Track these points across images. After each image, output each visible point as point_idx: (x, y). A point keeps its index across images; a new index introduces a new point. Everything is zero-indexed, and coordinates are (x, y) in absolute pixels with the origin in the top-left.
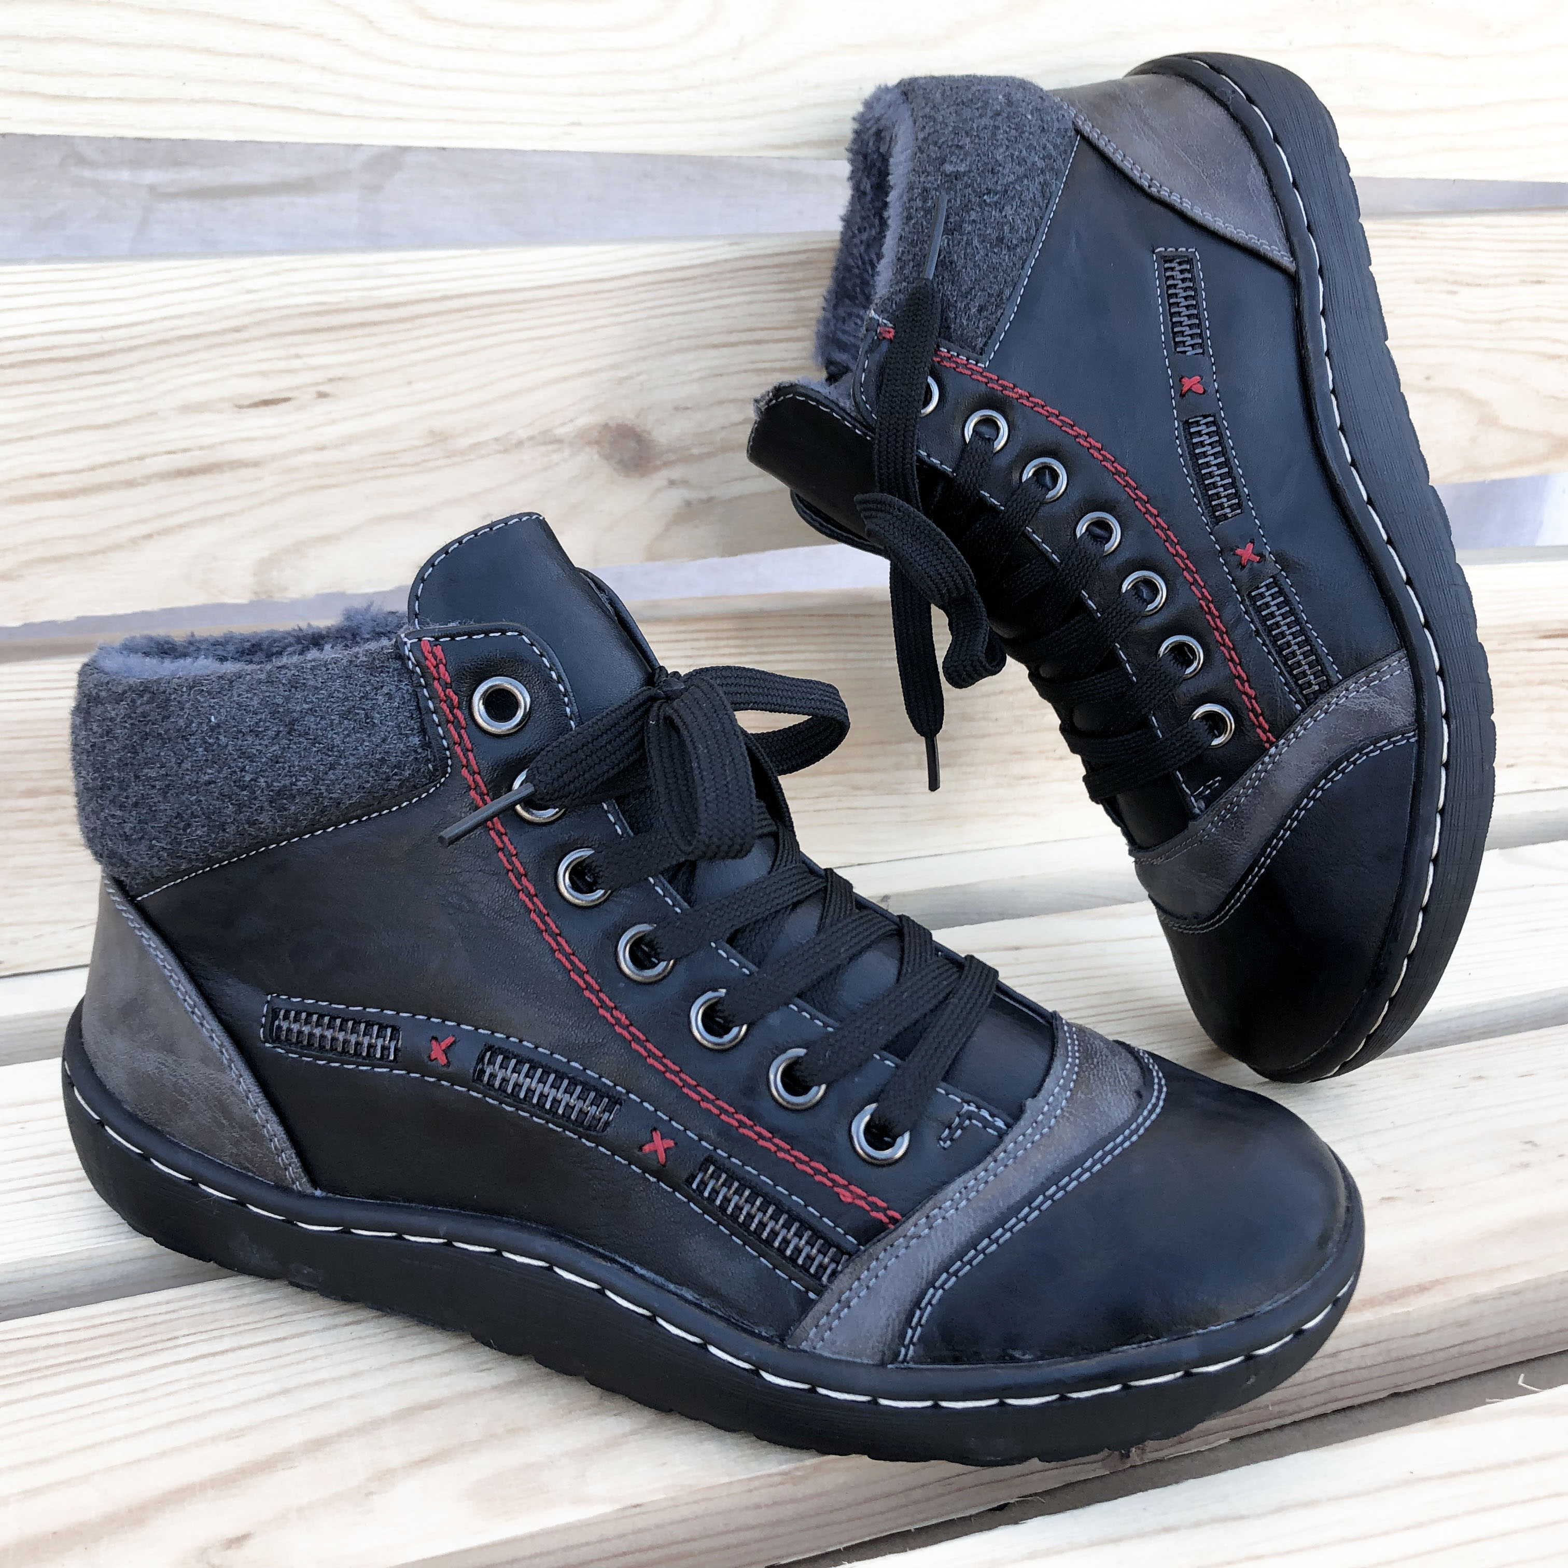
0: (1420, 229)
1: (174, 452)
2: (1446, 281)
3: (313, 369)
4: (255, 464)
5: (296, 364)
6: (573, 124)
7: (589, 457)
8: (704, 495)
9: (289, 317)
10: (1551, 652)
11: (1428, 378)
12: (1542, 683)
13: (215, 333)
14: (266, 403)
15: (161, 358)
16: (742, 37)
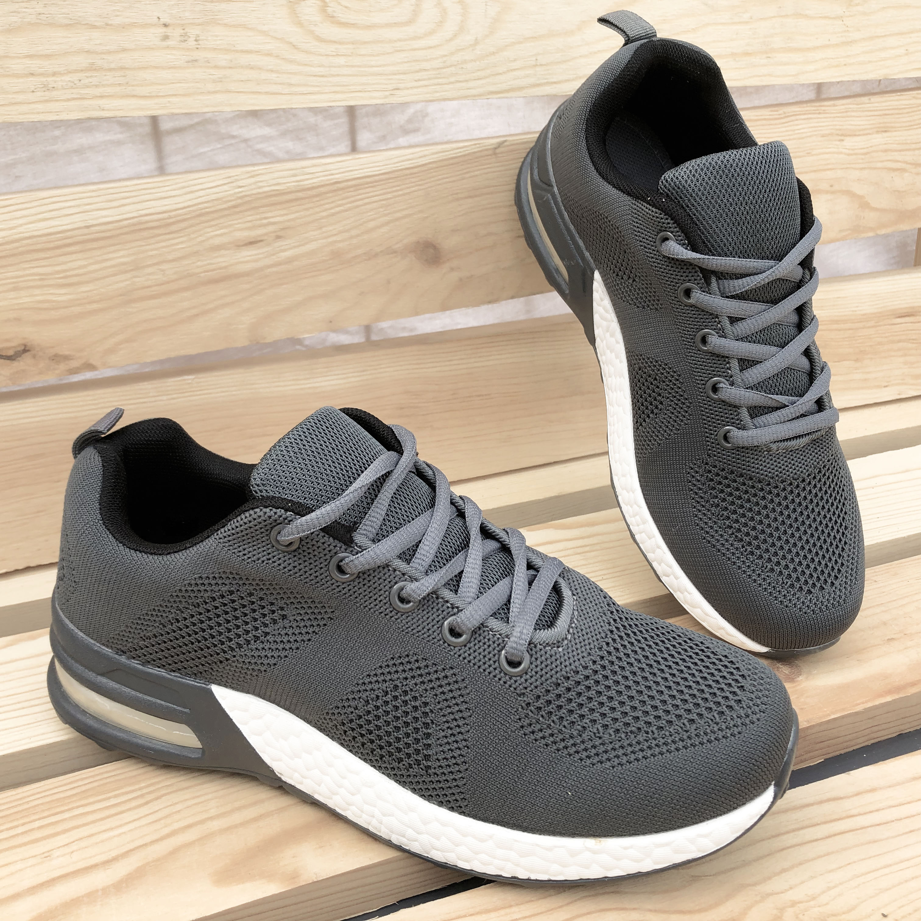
0: (823, 108)
1: (207, 271)
2: (838, 135)
3: (273, 224)
4: (247, 274)
5: (265, 221)
6: (396, 89)
7: (410, 259)
8: (468, 274)
9: (260, 198)
10: (903, 325)
11: (831, 186)
12: (899, 341)
13: (225, 209)
14: (251, 243)
15: (198, 224)
16: (476, 39)
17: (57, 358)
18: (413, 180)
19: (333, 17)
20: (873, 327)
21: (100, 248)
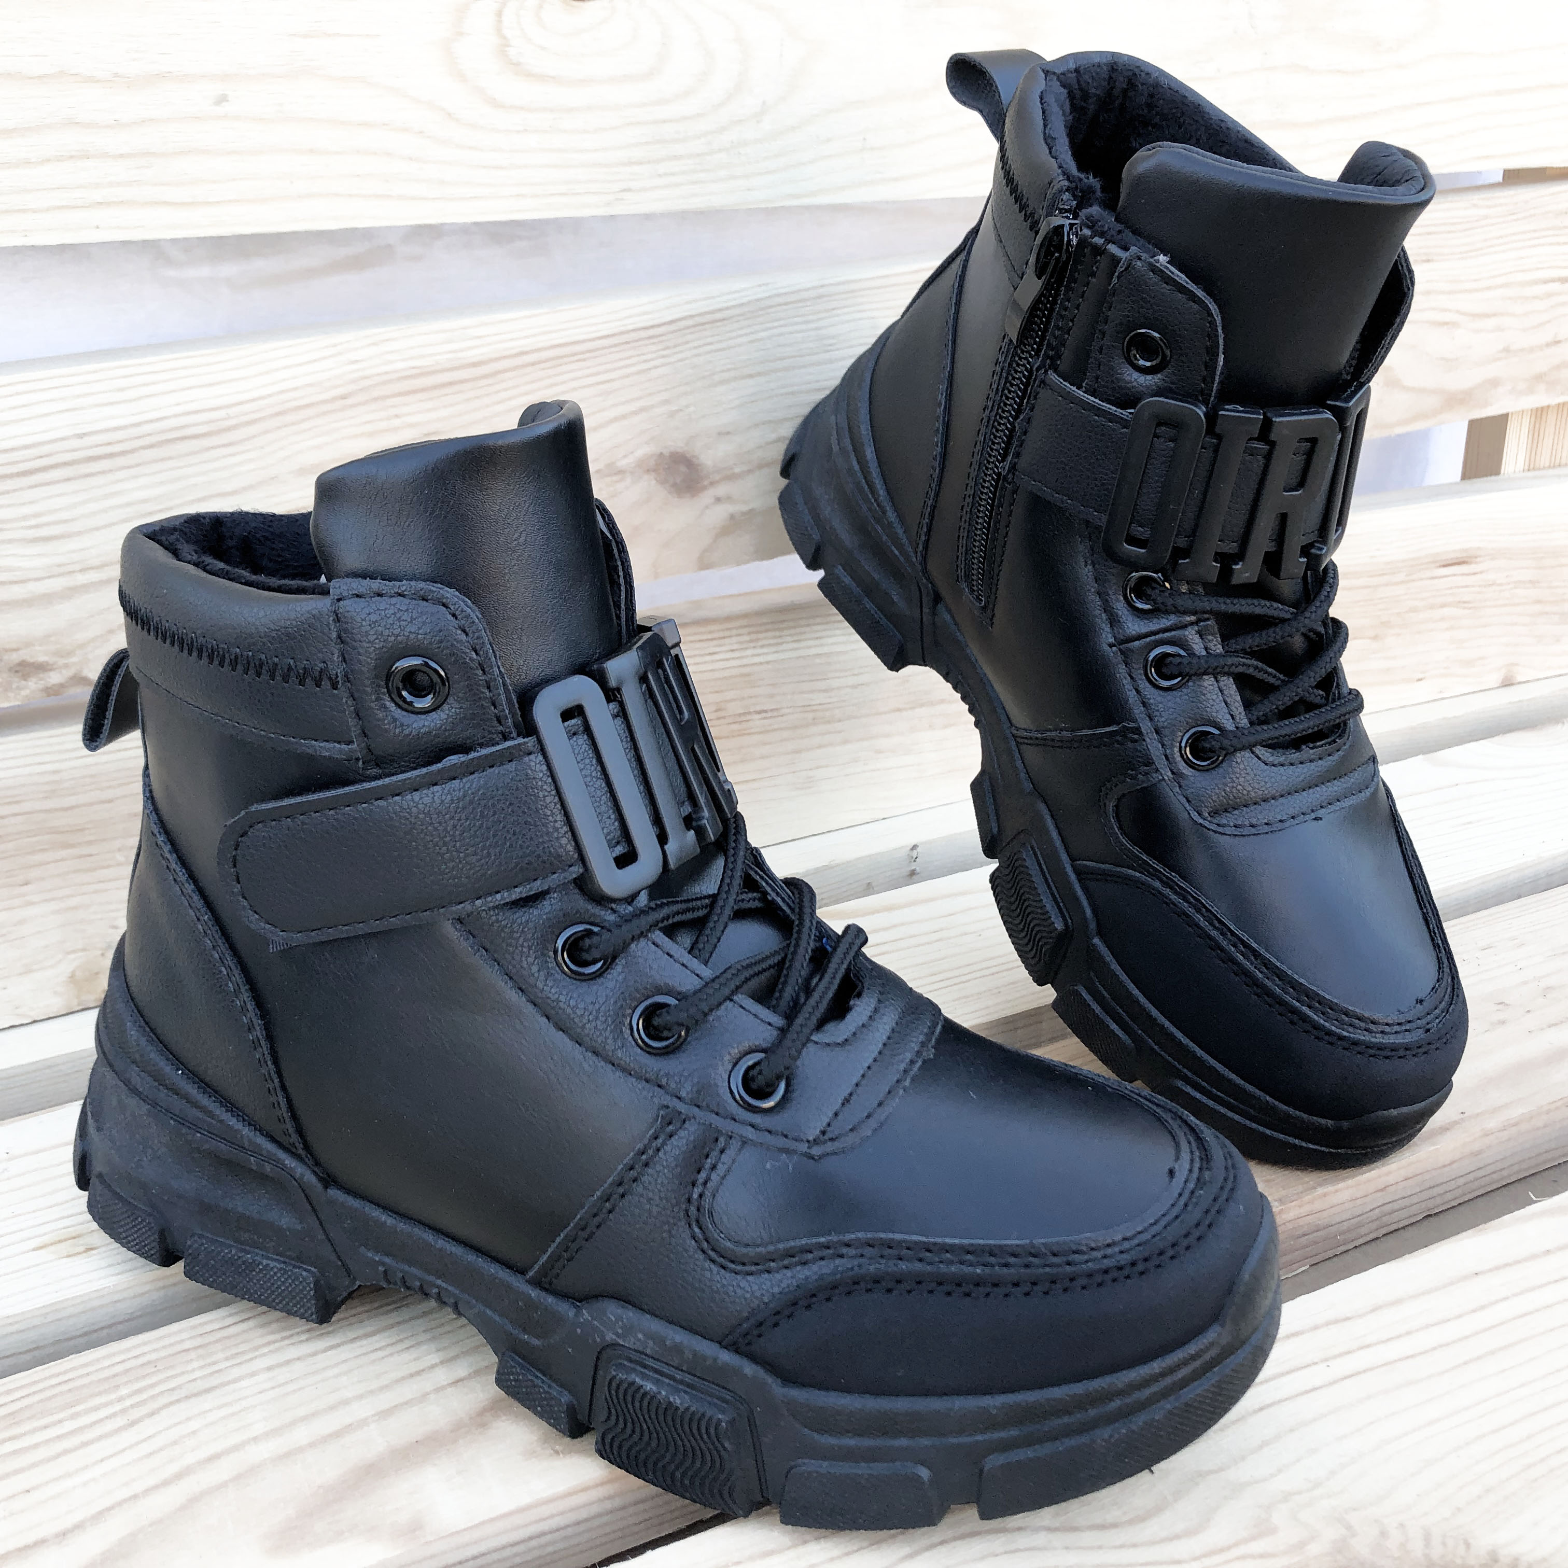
3: (411, 426)
5: (396, 422)
6: (625, 190)
7: (648, 483)
8: (745, 508)
9: (390, 381)
10: (1449, 578)
12: (1443, 606)
13: (325, 402)
15: (279, 428)
16: (764, 103)
17: (25, 669)
18: (654, 348)
19: (518, 64)
20: (1402, 582)
21: (103, 472)
